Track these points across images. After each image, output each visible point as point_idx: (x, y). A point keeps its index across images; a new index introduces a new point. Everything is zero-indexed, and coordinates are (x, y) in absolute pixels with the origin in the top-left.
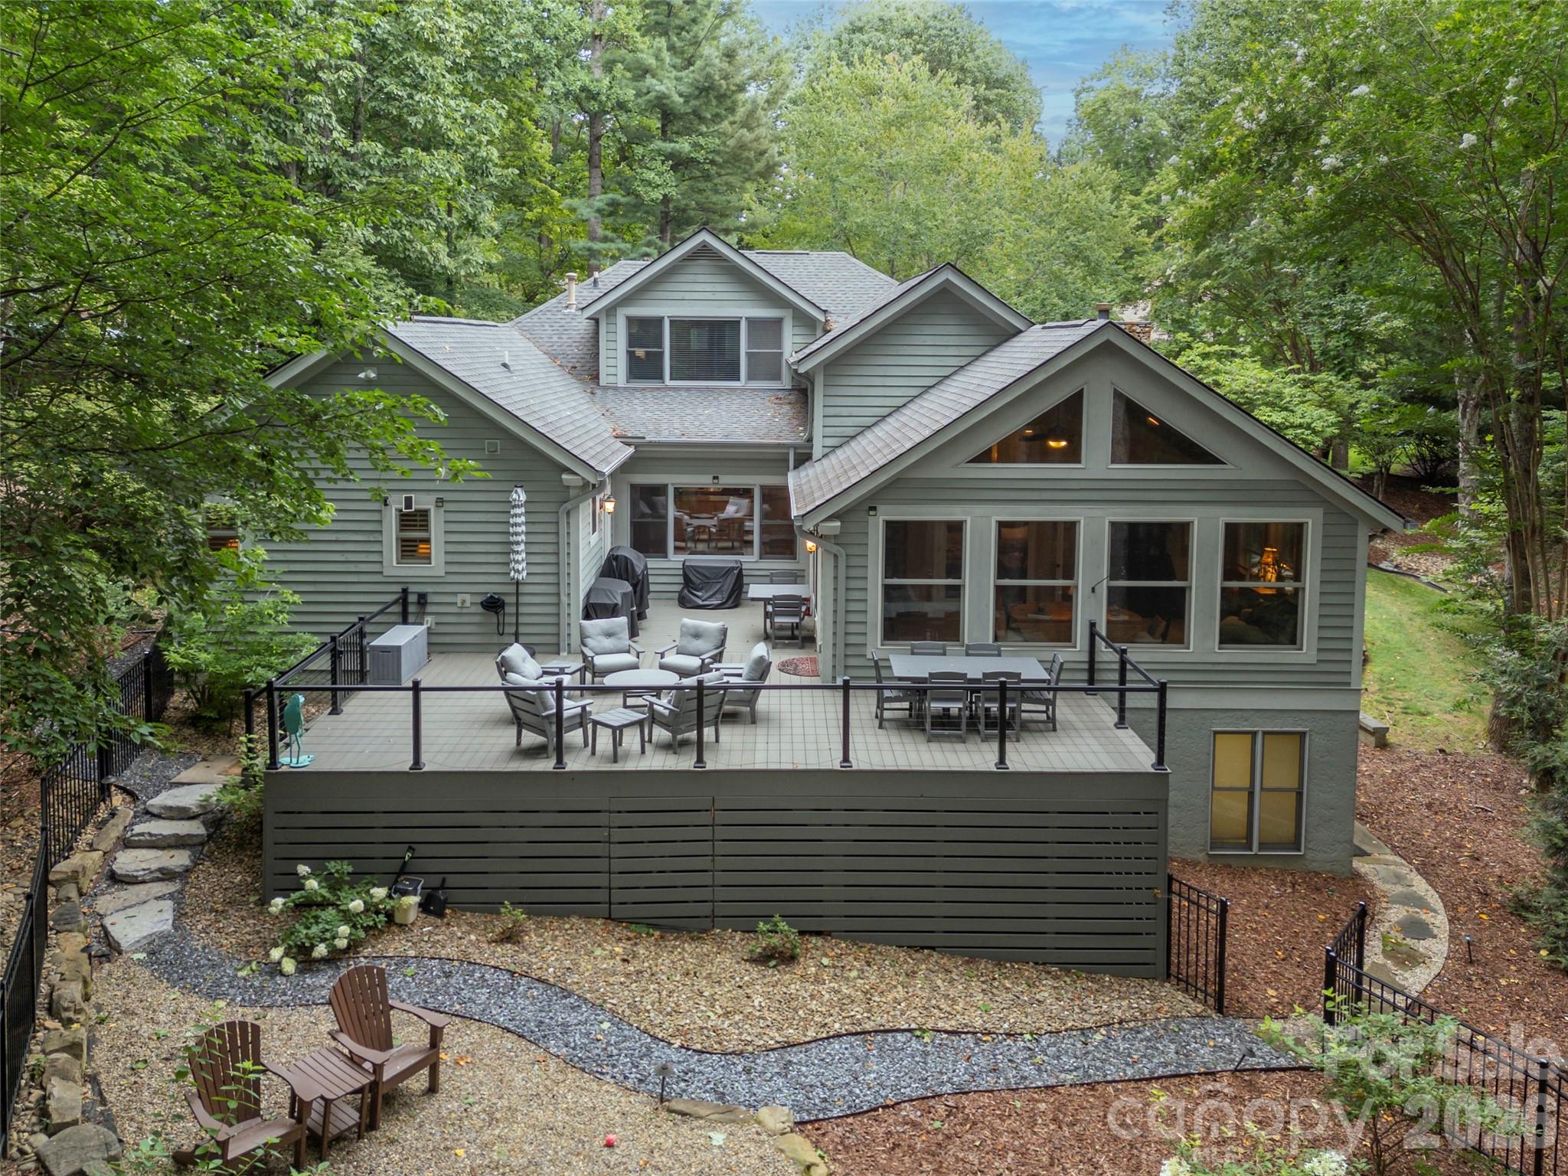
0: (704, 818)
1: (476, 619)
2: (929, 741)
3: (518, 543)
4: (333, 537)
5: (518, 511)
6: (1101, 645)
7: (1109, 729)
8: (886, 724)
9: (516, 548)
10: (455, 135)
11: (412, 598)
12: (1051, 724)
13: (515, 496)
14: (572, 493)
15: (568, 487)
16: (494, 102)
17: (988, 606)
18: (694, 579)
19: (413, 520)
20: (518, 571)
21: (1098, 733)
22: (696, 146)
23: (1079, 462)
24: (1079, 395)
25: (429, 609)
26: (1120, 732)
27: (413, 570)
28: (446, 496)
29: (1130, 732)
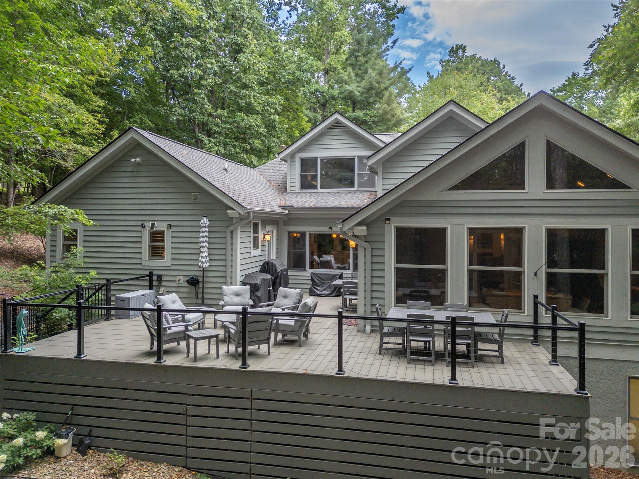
0: (246, 403)
1: (185, 290)
2: (408, 363)
3: (203, 247)
4: (119, 245)
5: (203, 229)
6: (542, 310)
7: (545, 365)
8: (383, 351)
9: (202, 250)
10: (259, 108)
11: (155, 278)
12: (501, 359)
13: (202, 221)
14: (234, 221)
15: (232, 218)
16: (278, 96)
17: (463, 283)
18: (315, 280)
19: (157, 236)
20: (202, 262)
21: (536, 367)
22: (366, 115)
23: (524, 188)
24: (522, 145)
25: (164, 284)
26: (553, 368)
27: (156, 263)
28: (172, 223)
29: (561, 367)
